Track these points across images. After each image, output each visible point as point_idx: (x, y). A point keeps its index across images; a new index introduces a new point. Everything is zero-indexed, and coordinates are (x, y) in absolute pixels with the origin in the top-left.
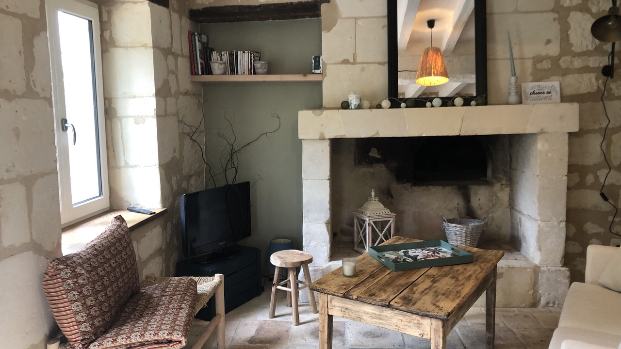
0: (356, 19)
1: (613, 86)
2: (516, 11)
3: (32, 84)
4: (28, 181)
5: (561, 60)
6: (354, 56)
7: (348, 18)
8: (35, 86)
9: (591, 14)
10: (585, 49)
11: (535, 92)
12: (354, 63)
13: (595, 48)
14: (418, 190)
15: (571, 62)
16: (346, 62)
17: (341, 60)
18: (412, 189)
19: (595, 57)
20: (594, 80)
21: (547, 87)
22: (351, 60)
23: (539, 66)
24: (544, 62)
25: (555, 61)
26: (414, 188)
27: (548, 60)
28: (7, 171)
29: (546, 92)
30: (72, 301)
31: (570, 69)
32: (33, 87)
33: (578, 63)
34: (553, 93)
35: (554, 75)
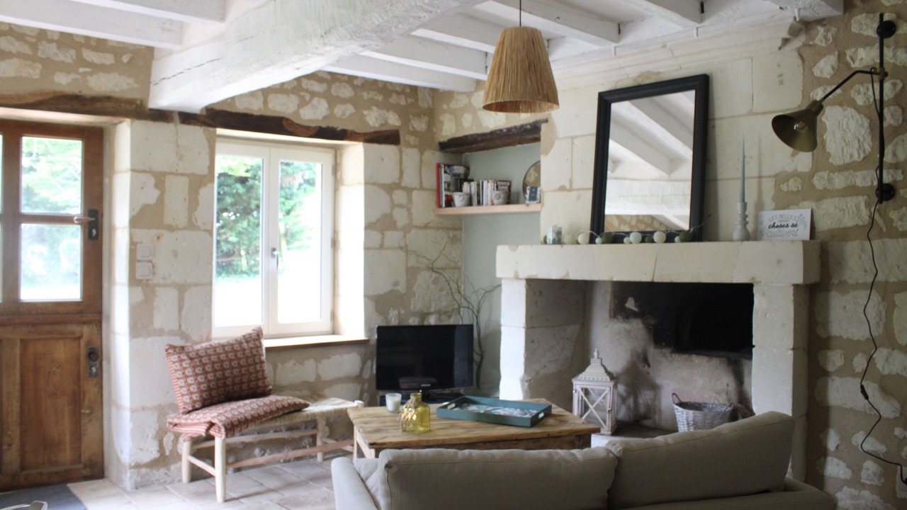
0: (573, 138)
1: (893, 215)
2: (751, 113)
3: (193, 220)
4: (182, 289)
5: (815, 178)
6: (571, 181)
7: (565, 138)
8: (197, 221)
9: (855, 108)
10: (848, 160)
11: (776, 225)
12: (571, 190)
13: (864, 158)
14: (679, 359)
15: (830, 180)
16: (562, 189)
17: (558, 186)
18: (671, 356)
19: (865, 172)
20: (863, 206)
21: (793, 218)
22: (568, 187)
23: (784, 187)
24: (791, 182)
25: (806, 178)
26: (673, 355)
27: (796, 177)
28: (163, 278)
29: (790, 224)
30: (178, 379)
31: (829, 190)
32: (194, 222)
33: (839, 181)
34: (800, 227)
35: (806, 200)
